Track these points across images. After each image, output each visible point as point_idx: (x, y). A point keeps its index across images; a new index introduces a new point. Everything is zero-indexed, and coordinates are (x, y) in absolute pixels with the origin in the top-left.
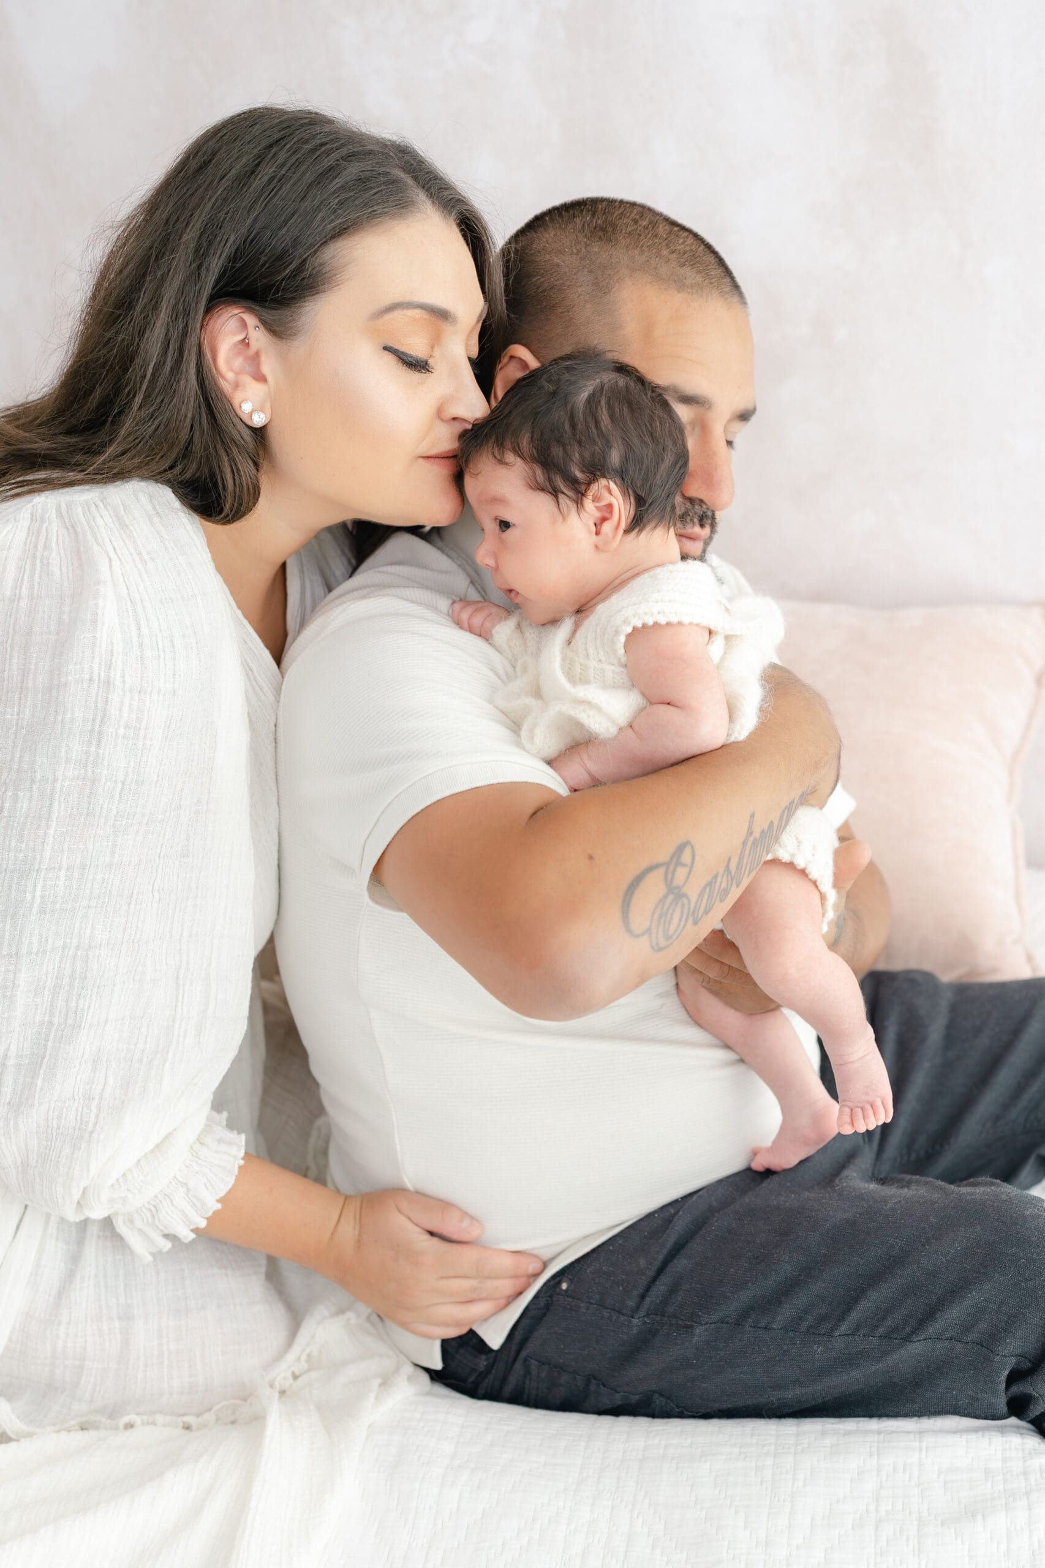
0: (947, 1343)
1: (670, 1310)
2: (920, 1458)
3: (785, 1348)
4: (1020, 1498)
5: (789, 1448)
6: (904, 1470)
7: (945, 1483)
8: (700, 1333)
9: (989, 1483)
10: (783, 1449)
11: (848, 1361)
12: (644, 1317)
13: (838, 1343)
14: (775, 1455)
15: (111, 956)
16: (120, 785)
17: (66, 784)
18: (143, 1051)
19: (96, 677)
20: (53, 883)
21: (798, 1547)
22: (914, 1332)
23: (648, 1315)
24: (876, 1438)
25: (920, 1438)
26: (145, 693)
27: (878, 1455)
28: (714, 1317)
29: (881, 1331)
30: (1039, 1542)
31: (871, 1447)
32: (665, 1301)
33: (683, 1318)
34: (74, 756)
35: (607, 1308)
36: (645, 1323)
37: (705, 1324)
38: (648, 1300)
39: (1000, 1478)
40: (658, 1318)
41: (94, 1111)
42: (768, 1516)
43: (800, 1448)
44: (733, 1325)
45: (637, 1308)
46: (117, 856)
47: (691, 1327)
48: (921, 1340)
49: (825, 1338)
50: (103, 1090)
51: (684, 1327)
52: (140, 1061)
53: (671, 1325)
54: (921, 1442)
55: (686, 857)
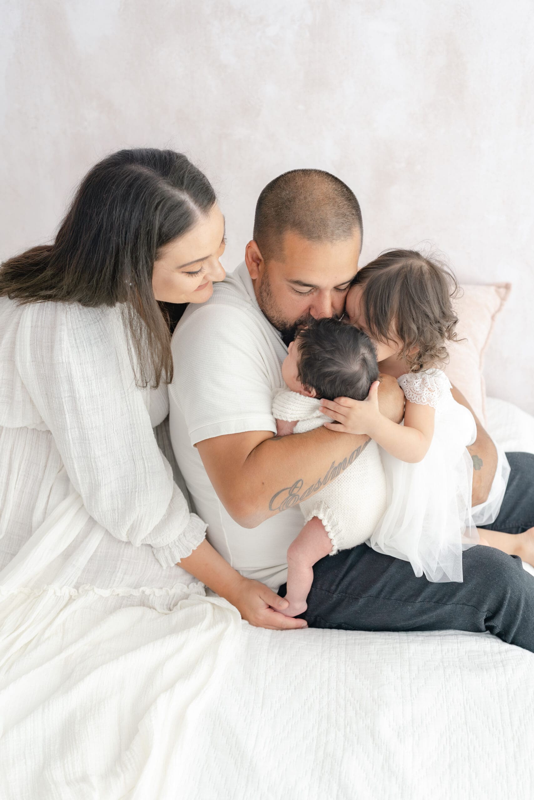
0: (461, 606)
1: (349, 591)
2: (458, 647)
3: (396, 607)
4: (499, 663)
5: (405, 641)
6: (452, 651)
7: (468, 656)
8: (362, 601)
9: (486, 656)
10: (402, 640)
11: (423, 612)
12: (338, 594)
13: (418, 605)
14: (400, 643)
15: (105, 459)
16: (85, 399)
17: (66, 399)
18: (128, 489)
19: (64, 361)
20: (74, 433)
21: (414, 679)
22: (448, 601)
23: (339, 593)
24: (439, 638)
25: (457, 638)
26: (82, 364)
27: (441, 645)
28: (367, 595)
29: (434, 600)
30: (509, 679)
31: (438, 641)
32: (347, 588)
33: (355, 595)
34: (66, 389)
35: (324, 590)
36: (338, 596)
37: (363, 598)
38: (340, 587)
39: (490, 654)
40: (344, 594)
41: (117, 514)
42: (401, 666)
43: (409, 640)
44: (375, 598)
45: (336, 590)
46: (94, 424)
47: (358, 599)
48: (451, 604)
49: (412, 603)
50: (118, 506)
51: (355, 599)
52: (128, 493)
53: (350, 597)
54: (457, 640)
55: (299, 485)
